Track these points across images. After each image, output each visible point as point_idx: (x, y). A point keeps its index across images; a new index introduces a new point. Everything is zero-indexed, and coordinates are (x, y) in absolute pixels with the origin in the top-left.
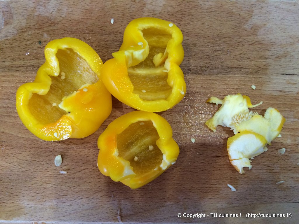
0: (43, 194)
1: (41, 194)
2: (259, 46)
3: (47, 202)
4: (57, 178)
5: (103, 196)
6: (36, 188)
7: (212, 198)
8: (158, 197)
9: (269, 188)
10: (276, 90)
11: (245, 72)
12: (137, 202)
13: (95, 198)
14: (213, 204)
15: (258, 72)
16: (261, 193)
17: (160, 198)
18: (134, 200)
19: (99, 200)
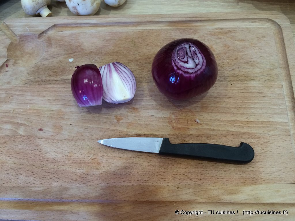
0: (67, 176)
1: (65, 177)
2: (241, 60)
3: (69, 183)
4: (79, 163)
5: (116, 178)
6: (62, 171)
7: (209, 179)
8: (162, 179)
9: (258, 171)
10: (257, 92)
11: (230, 80)
12: (144, 183)
13: (109, 180)
14: (209, 184)
15: (242, 79)
16: (251, 175)
17: (164, 180)
18: (142, 182)
19: (113, 182)
